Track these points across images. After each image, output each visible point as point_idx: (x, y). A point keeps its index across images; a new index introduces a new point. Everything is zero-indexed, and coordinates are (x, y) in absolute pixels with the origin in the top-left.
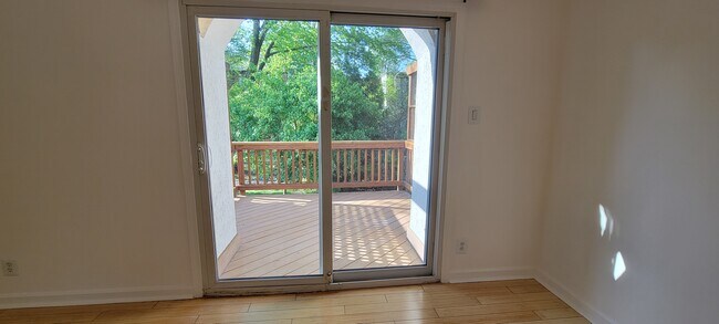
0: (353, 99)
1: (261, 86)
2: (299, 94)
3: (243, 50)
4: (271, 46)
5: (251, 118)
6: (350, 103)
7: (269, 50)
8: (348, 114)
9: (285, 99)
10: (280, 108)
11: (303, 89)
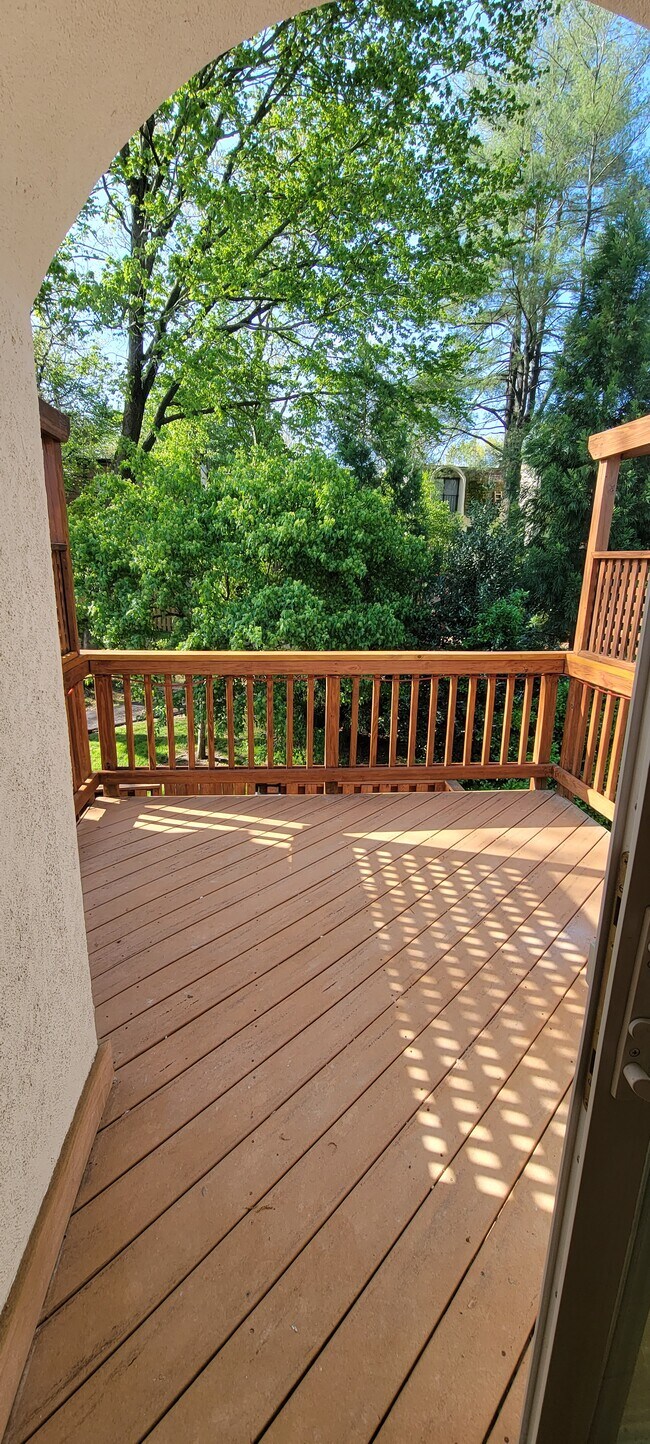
0: (369, 527)
1: (149, 491)
2: (238, 513)
3: (104, 413)
4: (167, 402)
5: (124, 571)
6: (360, 535)
7: (162, 410)
8: (355, 565)
9: (205, 523)
10: (192, 546)
11: (249, 501)
